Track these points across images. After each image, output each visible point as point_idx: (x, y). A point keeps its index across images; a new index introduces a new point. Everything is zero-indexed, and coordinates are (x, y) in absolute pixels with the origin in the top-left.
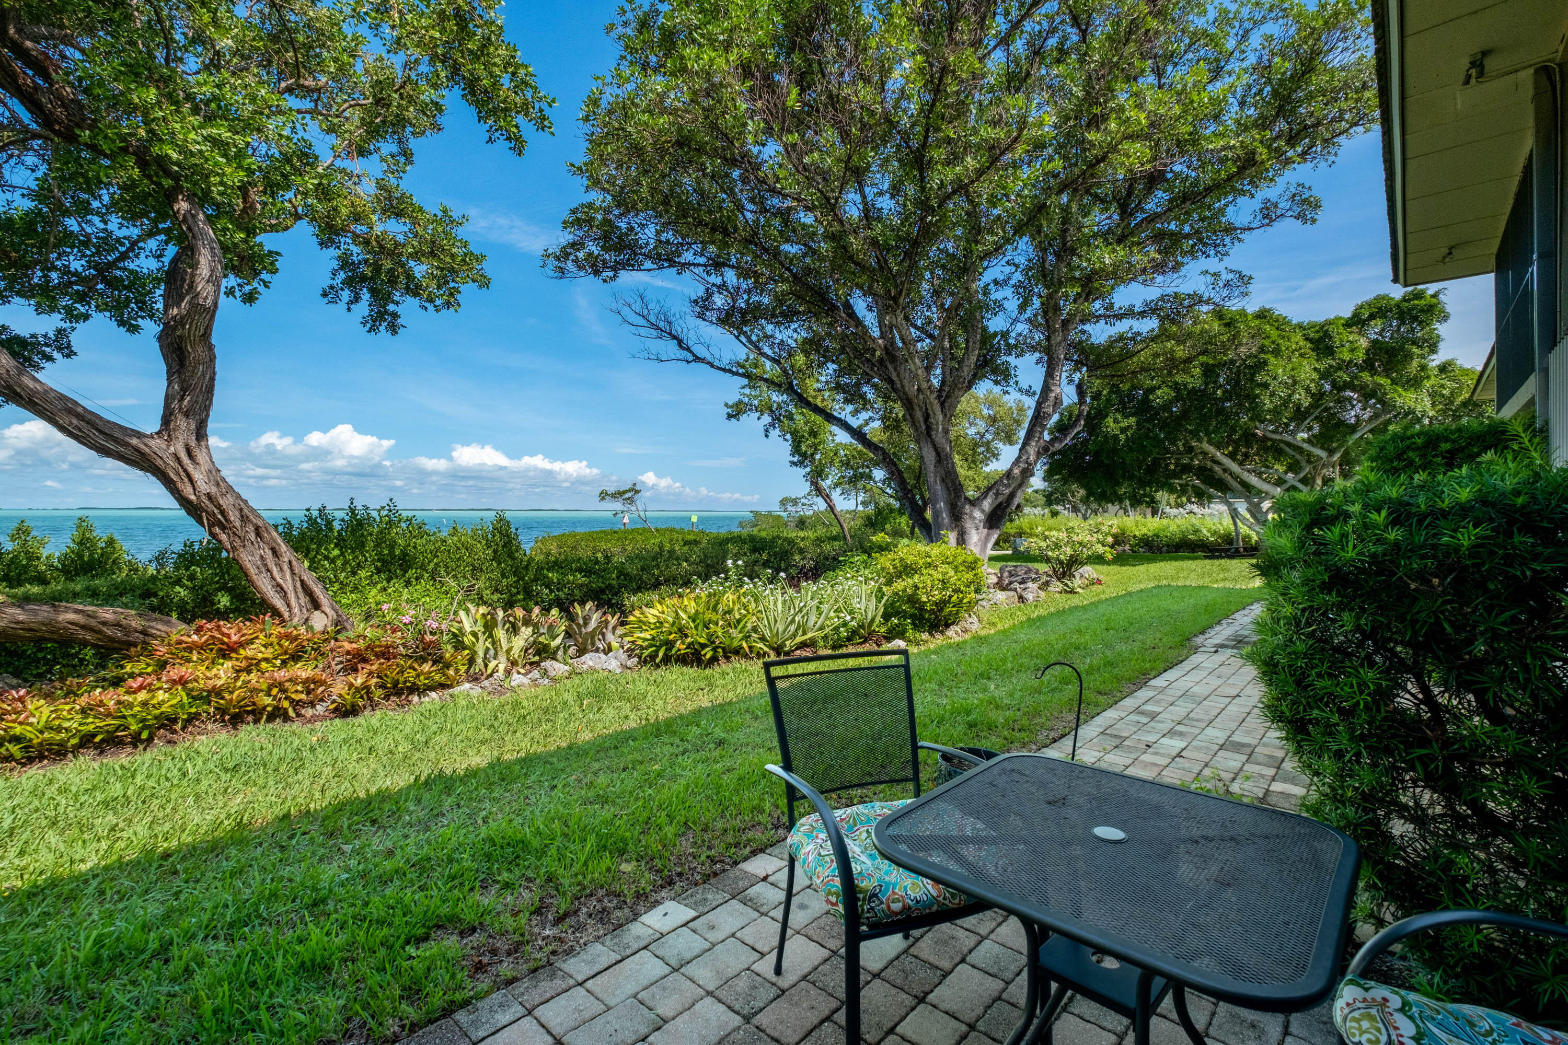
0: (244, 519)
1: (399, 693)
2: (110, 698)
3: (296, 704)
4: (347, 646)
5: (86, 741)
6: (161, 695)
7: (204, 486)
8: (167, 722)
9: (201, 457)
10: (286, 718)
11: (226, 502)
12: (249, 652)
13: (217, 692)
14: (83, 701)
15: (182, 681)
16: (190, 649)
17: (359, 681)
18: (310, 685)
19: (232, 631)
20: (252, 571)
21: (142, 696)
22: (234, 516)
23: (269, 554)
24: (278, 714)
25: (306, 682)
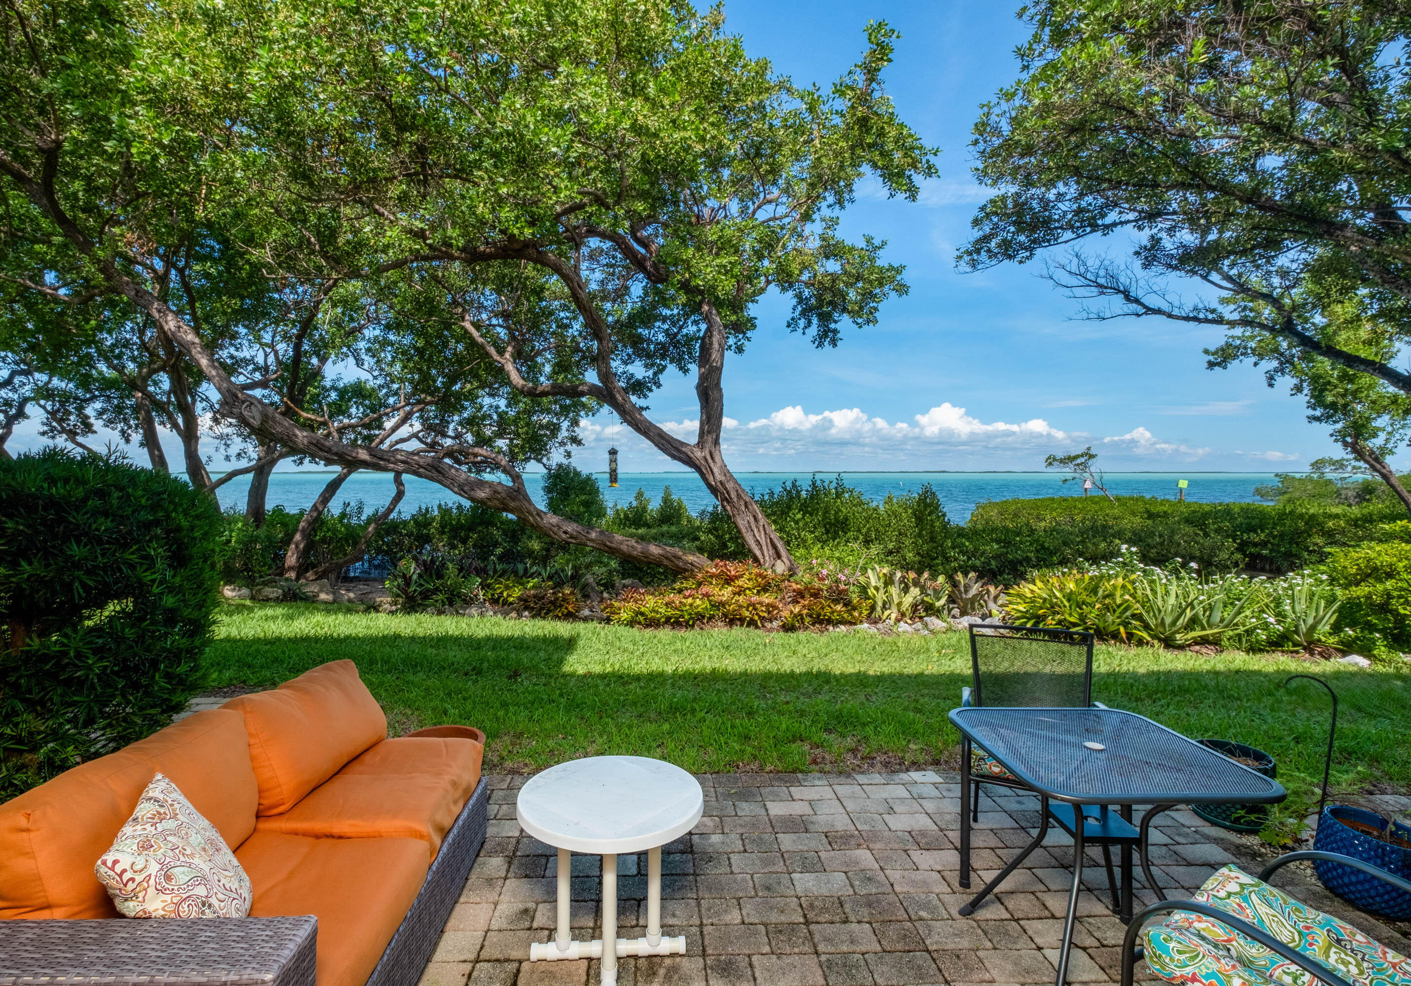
0: (739, 496)
1: (821, 622)
2: (677, 599)
3: (762, 619)
4: (795, 586)
5: (668, 619)
6: (698, 602)
7: (719, 477)
8: (700, 617)
9: (717, 459)
10: (757, 627)
11: (730, 486)
12: (739, 583)
13: (722, 604)
14: (667, 599)
15: (707, 595)
16: (711, 577)
17: (797, 610)
18: (771, 607)
19: (732, 568)
20: (744, 530)
21: (690, 600)
22: (733, 495)
23: (752, 520)
24: (752, 623)
25: (768, 605)
